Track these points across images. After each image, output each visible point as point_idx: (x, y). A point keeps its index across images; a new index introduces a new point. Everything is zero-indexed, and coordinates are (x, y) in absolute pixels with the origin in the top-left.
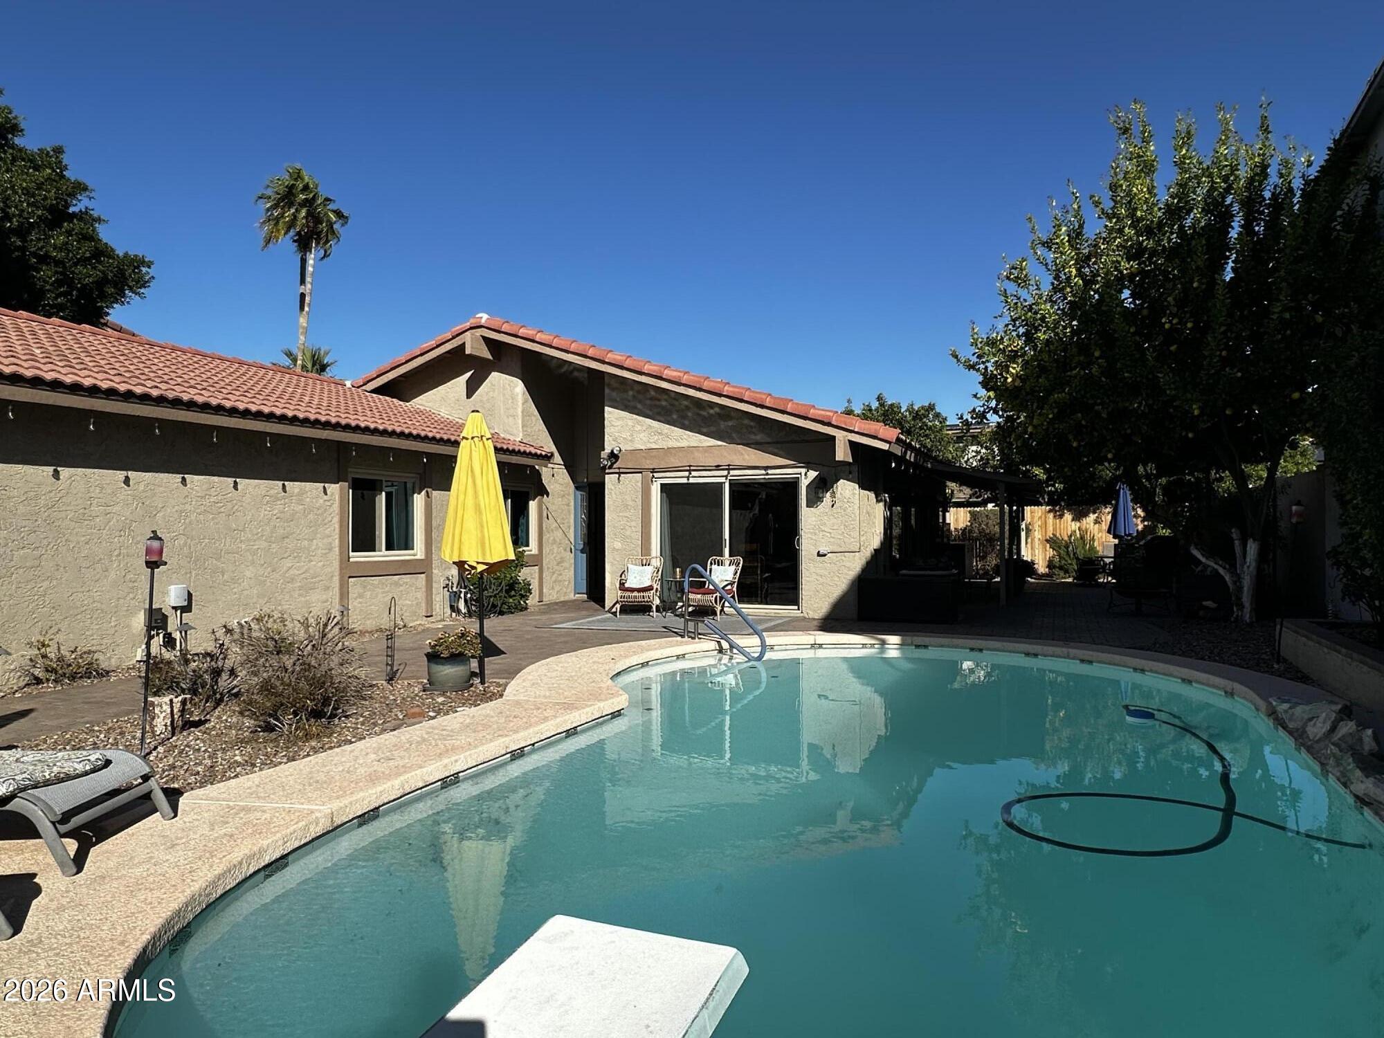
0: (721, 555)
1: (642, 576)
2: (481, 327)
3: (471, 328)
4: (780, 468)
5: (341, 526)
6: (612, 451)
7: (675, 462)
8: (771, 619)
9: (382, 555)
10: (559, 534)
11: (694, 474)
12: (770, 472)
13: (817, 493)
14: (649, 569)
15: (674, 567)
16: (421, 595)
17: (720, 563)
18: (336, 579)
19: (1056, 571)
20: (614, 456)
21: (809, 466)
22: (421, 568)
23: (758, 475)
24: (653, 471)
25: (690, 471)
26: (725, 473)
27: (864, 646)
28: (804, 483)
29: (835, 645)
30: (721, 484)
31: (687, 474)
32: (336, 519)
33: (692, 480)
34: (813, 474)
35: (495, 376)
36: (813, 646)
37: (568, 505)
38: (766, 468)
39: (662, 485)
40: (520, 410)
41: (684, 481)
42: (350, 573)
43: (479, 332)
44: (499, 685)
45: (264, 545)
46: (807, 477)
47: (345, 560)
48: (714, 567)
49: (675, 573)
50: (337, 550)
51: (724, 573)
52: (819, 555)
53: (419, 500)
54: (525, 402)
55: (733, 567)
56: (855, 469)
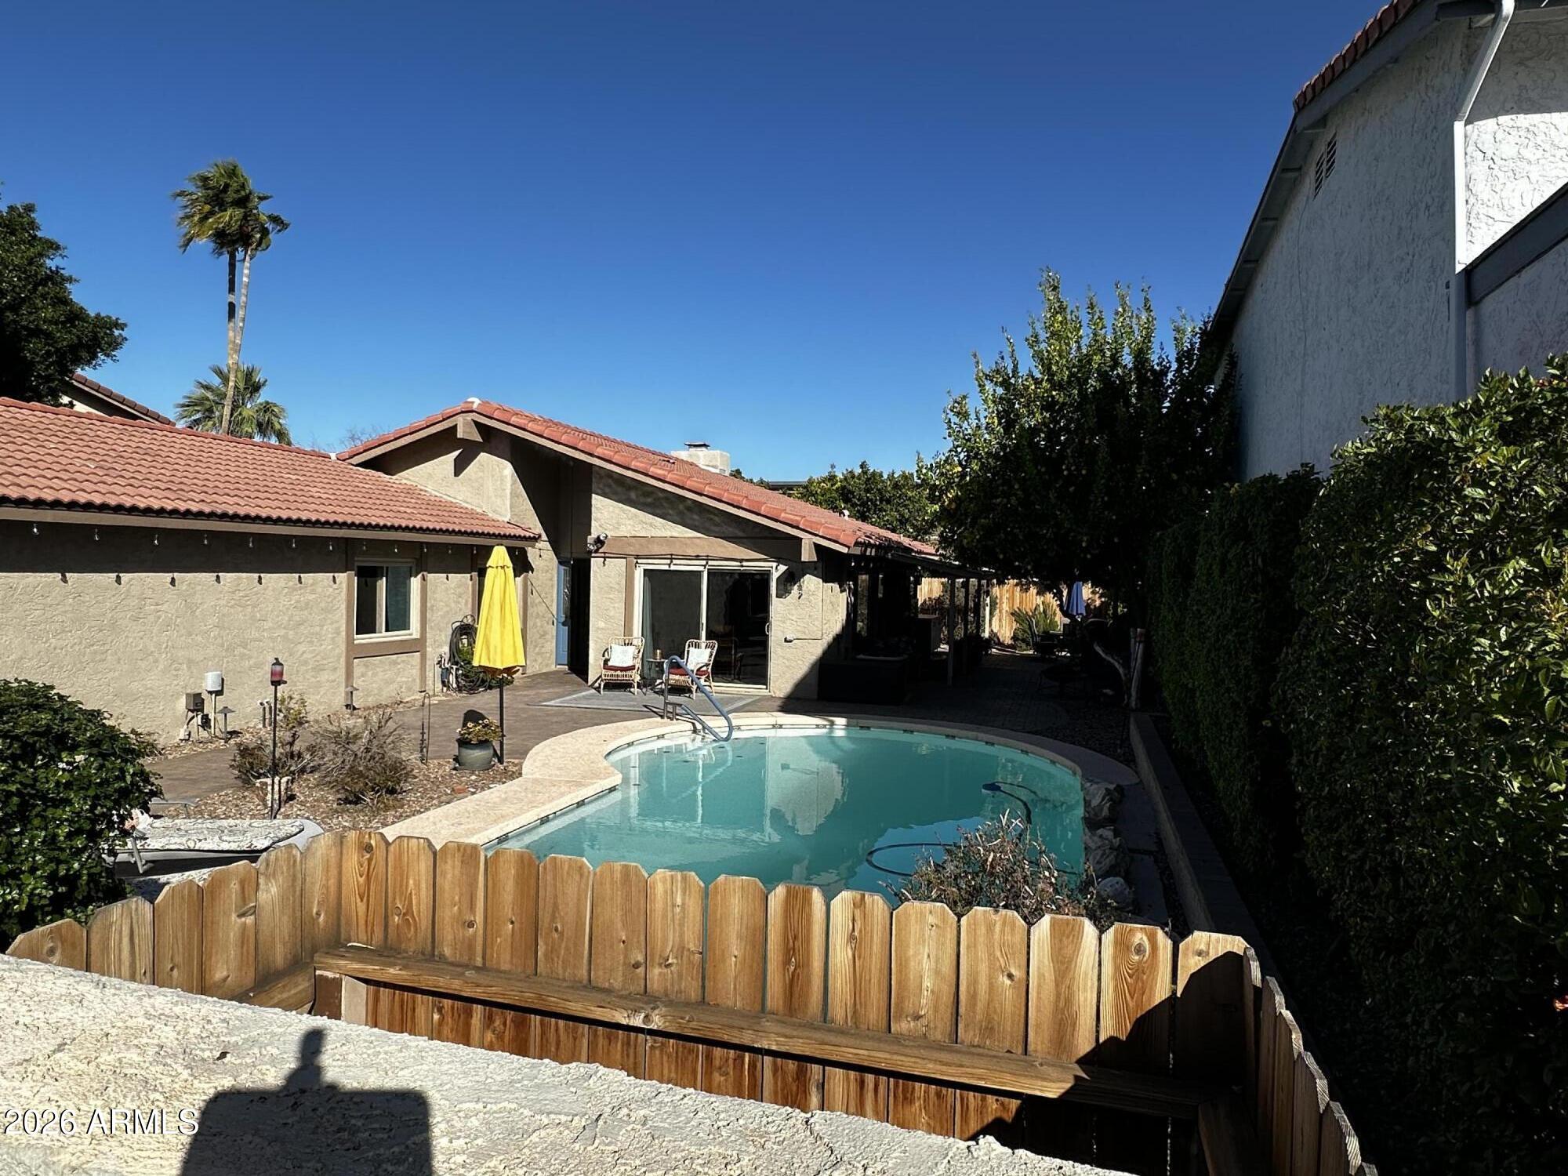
0: (699, 638)
1: (625, 656)
2: (472, 411)
3: (463, 412)
4: (752, 561)
5: (348, 612)
6: (598, 537)
7: (656, 550)
8: (741, 698)
9: (381, 636)
10: (542, 609)
11: (675, 561)
12: (745, 564)
13: (785, 586)
14: (631, 650)
15: (655, 649)
16: (416, 672)
17: (697, 646)
18: (343, 660)
19: (1019, 643)
20: (599, 542)
21: (780, 560)
22: (417, 647)
23: (733, 565)
24: (637, 557)
25: (671, 559)
26: (704, 562)
27: (818, 726)
28: (775, 575)
29: (793, 727)
30: (699, 573)
31: (668, 561)
32: (344, 606)
33: (673, 568)
34: (783, 568)
35: (483, 457)
36: (774, 726)
37: (551, 580)
38: (741, 561)
39: (645, 570)
40: (508, 492)
41: (666, 568)
42: (355, 653)
43: (470, 417)
44: (515, 765)
45: (283, 632)
46: (777, 570)
47: (350, 641)
48: (692, 649)
49: (655, 654)
50: (344, 633)
51: (699, 655)
52: (786, 640)
53: (415, 583)
54: (514, 483)
55: (709, 650)
56: (820, 565)
